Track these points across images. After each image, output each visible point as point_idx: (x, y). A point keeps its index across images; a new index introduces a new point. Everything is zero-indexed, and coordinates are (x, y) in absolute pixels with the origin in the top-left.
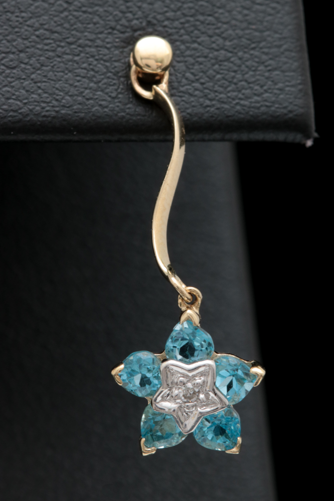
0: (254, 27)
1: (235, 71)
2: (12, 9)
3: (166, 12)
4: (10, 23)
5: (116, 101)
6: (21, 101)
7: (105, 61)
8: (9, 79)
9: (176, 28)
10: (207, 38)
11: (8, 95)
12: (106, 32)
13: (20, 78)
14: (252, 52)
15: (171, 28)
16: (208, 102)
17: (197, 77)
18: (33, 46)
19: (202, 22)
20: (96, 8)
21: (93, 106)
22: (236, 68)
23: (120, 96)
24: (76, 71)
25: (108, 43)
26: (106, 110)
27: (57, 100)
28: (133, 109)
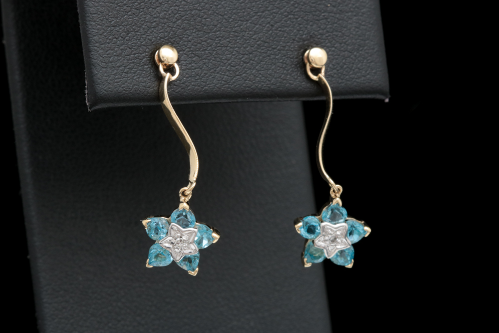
0: (361, 38)
1: (353, 63)
2: (245, 30)
3: (319, 30)
4: (245, 38)
5: (297, 80)
6: (252, 82)
7: (291, 58)
8: (245, 69)
9: (324, 39)
10: (339, 45)
11: (245, 78)
12: (291, 42)
13: (251, 69)
14: (361, 52)
15: (322, 39)
16: (340, 81)
17: (335, 67)
18: (256, 51)
19: (337, 36)
20: (286, 28)
21: (286, 84)
22: (353, 62)
23: (299, 78)
24: (278, 64)
25: (292, 48)
26: (292, 86)
27: (269, 81)
28: (305, 85)
